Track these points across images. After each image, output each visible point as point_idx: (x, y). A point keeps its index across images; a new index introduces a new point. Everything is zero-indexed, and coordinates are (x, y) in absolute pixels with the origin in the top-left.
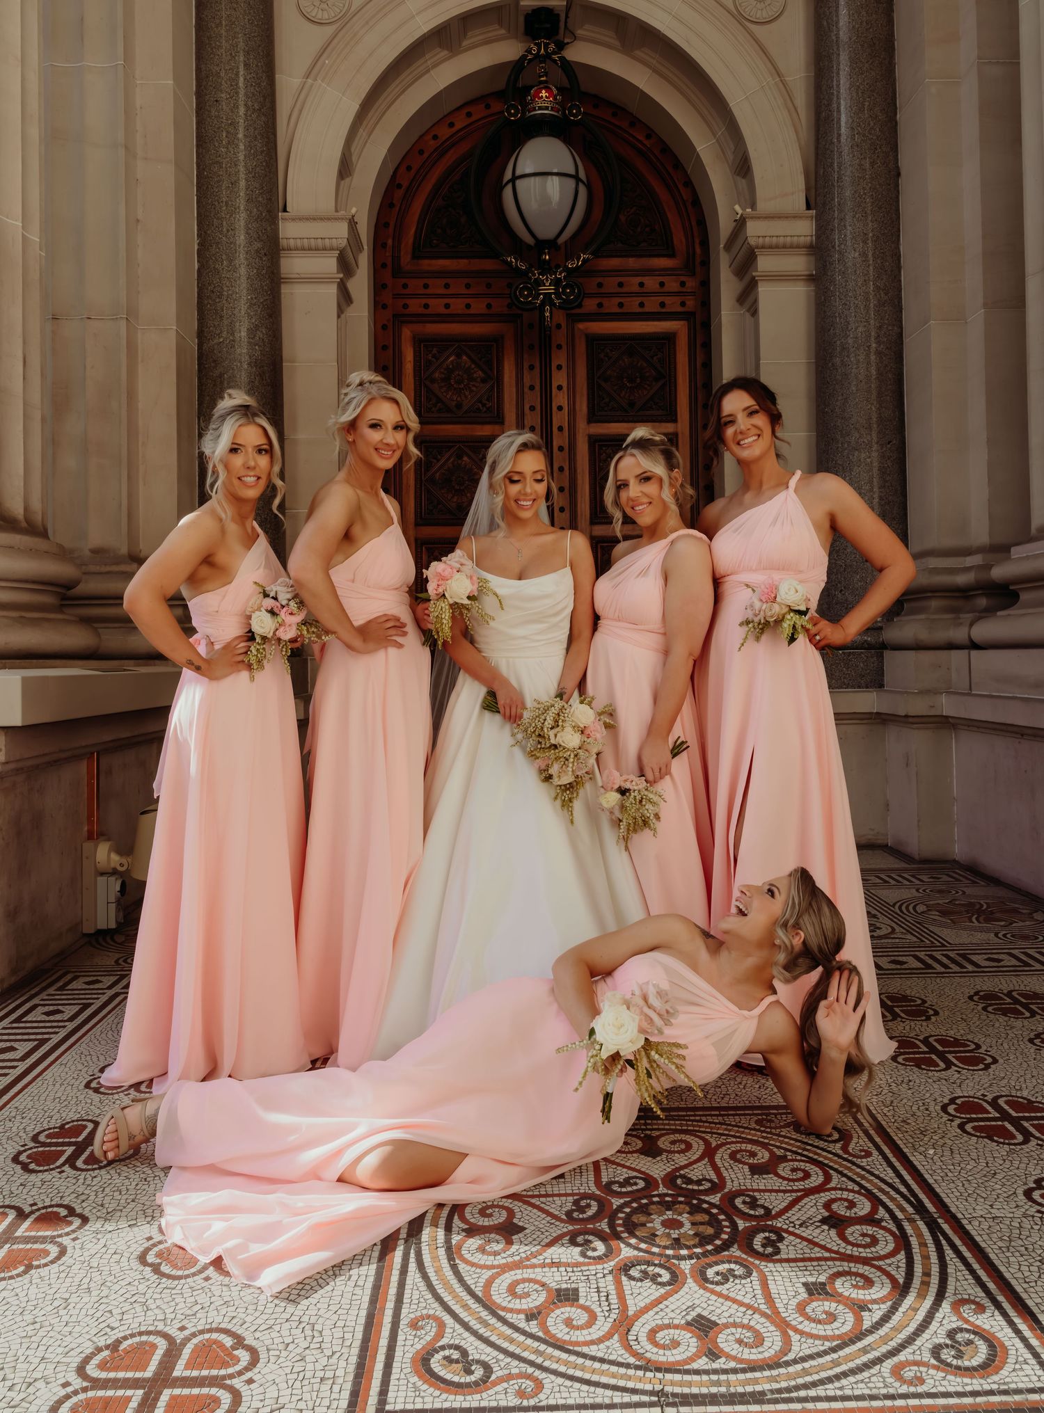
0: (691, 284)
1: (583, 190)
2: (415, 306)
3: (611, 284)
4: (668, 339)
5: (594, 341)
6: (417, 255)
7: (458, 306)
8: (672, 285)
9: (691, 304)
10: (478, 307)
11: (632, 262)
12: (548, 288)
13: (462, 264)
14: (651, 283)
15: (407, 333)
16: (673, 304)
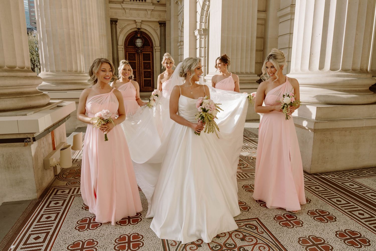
0: (152, 49)
1: (142, 43)
2: (128, 50)
3: (145, 49)
4: (150, 54)
5: (143, 54)
6: (128, 46)
7: (132, 50)
8: (150, 49)
9: (152, 51)
10: (133, 50)
11: (147, 47)
12: (139, 51)
13: (132, 47)
14: (148, 49)
15: (127, 53)
16: (150, 51)
